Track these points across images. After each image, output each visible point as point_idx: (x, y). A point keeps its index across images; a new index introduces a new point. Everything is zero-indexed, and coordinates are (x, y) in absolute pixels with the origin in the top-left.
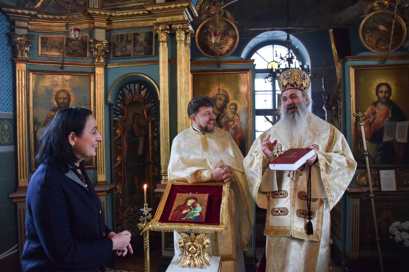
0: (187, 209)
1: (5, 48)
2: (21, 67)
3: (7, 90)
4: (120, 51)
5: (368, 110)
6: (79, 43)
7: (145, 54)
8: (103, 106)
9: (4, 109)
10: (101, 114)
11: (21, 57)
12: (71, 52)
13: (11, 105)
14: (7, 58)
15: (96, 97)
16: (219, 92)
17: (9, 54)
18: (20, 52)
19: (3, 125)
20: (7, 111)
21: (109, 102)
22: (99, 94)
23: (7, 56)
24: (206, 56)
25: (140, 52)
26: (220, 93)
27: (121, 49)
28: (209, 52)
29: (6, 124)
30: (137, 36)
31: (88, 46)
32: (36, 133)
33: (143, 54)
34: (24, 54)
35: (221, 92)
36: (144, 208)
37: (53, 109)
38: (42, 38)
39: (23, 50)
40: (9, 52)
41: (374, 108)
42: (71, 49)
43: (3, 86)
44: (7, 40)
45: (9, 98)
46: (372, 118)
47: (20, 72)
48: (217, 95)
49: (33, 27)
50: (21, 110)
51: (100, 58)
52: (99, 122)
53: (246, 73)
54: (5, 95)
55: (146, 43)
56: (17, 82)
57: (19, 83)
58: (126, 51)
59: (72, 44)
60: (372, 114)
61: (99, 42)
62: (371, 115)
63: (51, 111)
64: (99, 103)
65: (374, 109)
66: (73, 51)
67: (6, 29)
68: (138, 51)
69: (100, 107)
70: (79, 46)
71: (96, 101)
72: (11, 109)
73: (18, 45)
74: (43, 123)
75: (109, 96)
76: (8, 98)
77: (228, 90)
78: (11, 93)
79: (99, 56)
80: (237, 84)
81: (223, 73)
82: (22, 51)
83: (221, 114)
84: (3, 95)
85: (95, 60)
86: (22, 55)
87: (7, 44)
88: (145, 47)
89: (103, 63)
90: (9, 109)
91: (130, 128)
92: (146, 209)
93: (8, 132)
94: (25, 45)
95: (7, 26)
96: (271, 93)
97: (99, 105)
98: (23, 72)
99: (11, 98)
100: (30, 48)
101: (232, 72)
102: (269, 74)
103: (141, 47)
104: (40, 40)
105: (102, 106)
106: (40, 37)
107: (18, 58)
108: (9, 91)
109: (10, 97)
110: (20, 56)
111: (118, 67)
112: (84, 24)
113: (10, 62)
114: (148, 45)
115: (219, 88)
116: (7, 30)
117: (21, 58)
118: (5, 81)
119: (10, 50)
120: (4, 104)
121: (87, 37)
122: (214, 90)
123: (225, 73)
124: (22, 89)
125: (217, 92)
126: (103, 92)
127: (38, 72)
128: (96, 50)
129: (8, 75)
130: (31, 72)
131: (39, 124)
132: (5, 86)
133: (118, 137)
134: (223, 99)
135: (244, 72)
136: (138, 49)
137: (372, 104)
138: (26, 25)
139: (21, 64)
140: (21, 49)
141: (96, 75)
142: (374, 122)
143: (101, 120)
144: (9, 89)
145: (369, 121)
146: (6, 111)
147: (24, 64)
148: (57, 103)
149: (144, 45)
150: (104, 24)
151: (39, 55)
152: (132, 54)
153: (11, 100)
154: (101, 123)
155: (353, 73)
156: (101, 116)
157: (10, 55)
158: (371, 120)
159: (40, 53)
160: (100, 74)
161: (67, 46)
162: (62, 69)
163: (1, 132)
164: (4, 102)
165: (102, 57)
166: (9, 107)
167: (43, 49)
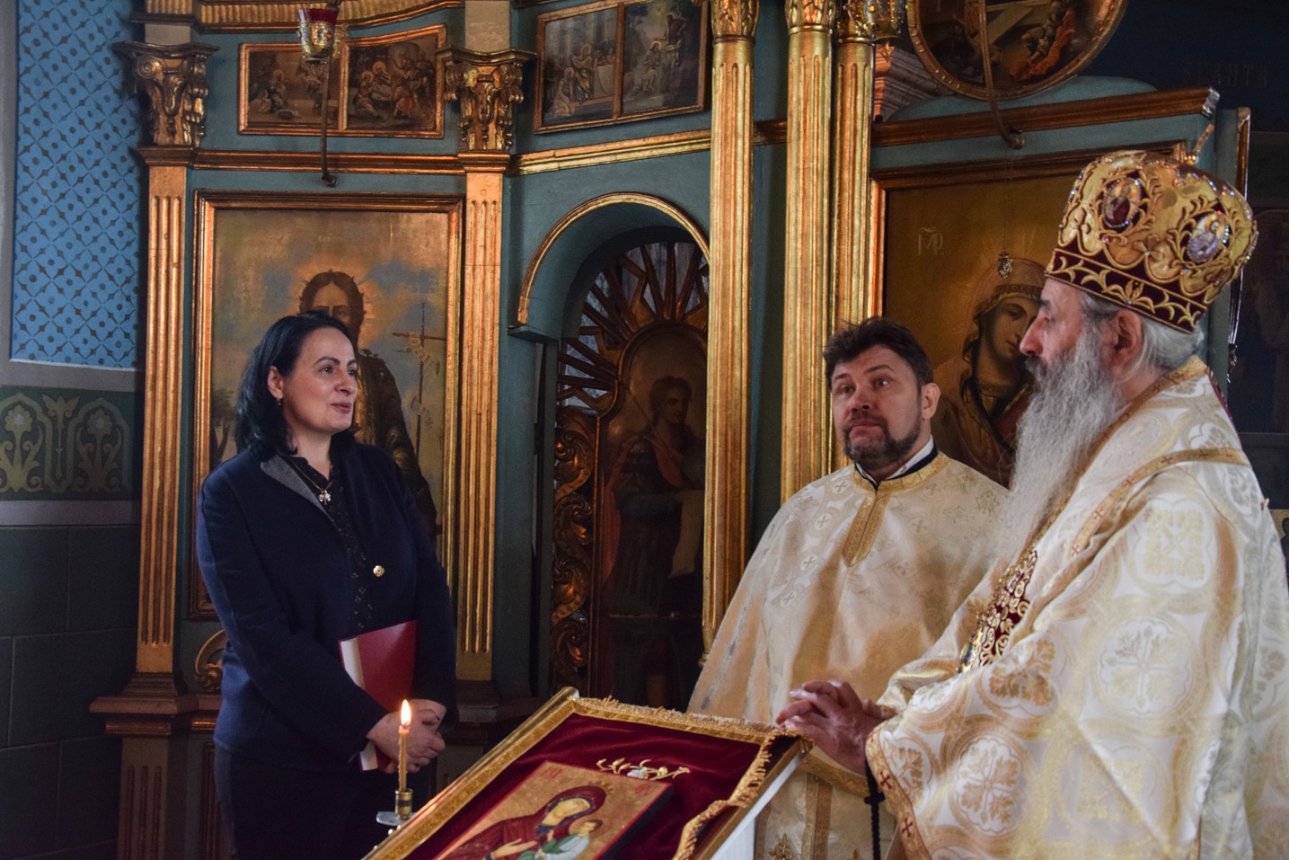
0: (526, 840)
1: (108, 108)
2: (170, 180)
3: (111, 278)
4: (568, 95)
6: (405, 68)
7: (667, 104)
8: (492, 347)
9: (93, 352)
10: (486, 379)
11: (168, 140)
12: (370, 108)
13: (127, 335)
14: (115, 148)
15: (467, 303)
16: (1003, 273)
17: (125, 129)
18: (162, 118)
19: (87, 417)
20: (108, 359)
21: (523, 329)
22: (477, 292)
23: (114, 139)
24: (956, 94)
25: (649, 93)
27: (576, 82)
28: (969, 71)
29: (100, 411)
30: (637, 18)
31: (439, 79)
32: (221, 454)
33: (658, 100)
34: (178, 127)
35: (1019, 275)
36: (397, 807)
38: (254, 57)
39: (176, 112)
40: (124, 122)
42: (370, 95)
43: (95, 259)
44: (116, 73)
45: (120, 307)
47: (164, 204)
49: (220, 12)
50: (161, 358)
51: (486, 131)
52: (474, 418)
54: (103, 295)
55: (672, 47)
56: (153, 244)
57: (158, 249)
58: (592, 90)
59: (376, 76)
61: (480, 57)
64: (476, 331)
66: (376, 104)
67: (116, 26)
68: (641, 89)
69: (483, 348)
70: (404, 82)
71: (467, 324)
72: (126, 354)
73: (158, 91)
75: (525, 301)
76: (114, 310)
78: (129, 289)
79: (484, 124)
82: (172, 115)
83: (1016, 392)
84: (94, 295)
85: (467, 142)
86: (172, 133)
87: (116, 91)
88: (667, 69)
89: (503, 151)
90: (118, 353)
91: (637, 447)
92: (400, 813)
94: (182, 88)
95: (118, 14)
97: (477, 343)
98: (176, 204)
99: (131, 308)
100: (203, 104)
103: (651, 71)
104: (244, 66)
105: (488, 344)
106: (244, 54)
107: (156, 145)
108: (120, 279)
109: (125, 303)
110: (162, 138)
111: (560, 169)
113: (130, 162)
114: (680, 61)
115: (1003, 257)
116: (117, 34)
117: (166, 146)
118: (103, 241)
119: (132, 114)
120: (93, 333)
121: (435, 36)
124: (168, 272)
126: (498, 283)
127: (236, 201)
128: (471, 94)
129: (119, 216)
130: (209, 200)
132: (103, 259)
133: (576, 485)
136: (638, 81)
138: (184, 6)
139: (168, 168)
140: (167, 109)
141: (469, 206)
143: (485, 408)
144: (120, 271)
146: (101, 362)
147: (178, 169)
149: (664, 61)
151: (242, 128)
152: (616, 107)
153: (127, 317)
154: (484, 418)
156: (486, 389)
157: (132, 133)
159: (243, 120)
160: (485, 203)
161: (353, 83)
162: (332, 186)
163: (76, 444)
164: (94, 324)
165: (497, 125)
166: (118, 345)
167: (257, 101)
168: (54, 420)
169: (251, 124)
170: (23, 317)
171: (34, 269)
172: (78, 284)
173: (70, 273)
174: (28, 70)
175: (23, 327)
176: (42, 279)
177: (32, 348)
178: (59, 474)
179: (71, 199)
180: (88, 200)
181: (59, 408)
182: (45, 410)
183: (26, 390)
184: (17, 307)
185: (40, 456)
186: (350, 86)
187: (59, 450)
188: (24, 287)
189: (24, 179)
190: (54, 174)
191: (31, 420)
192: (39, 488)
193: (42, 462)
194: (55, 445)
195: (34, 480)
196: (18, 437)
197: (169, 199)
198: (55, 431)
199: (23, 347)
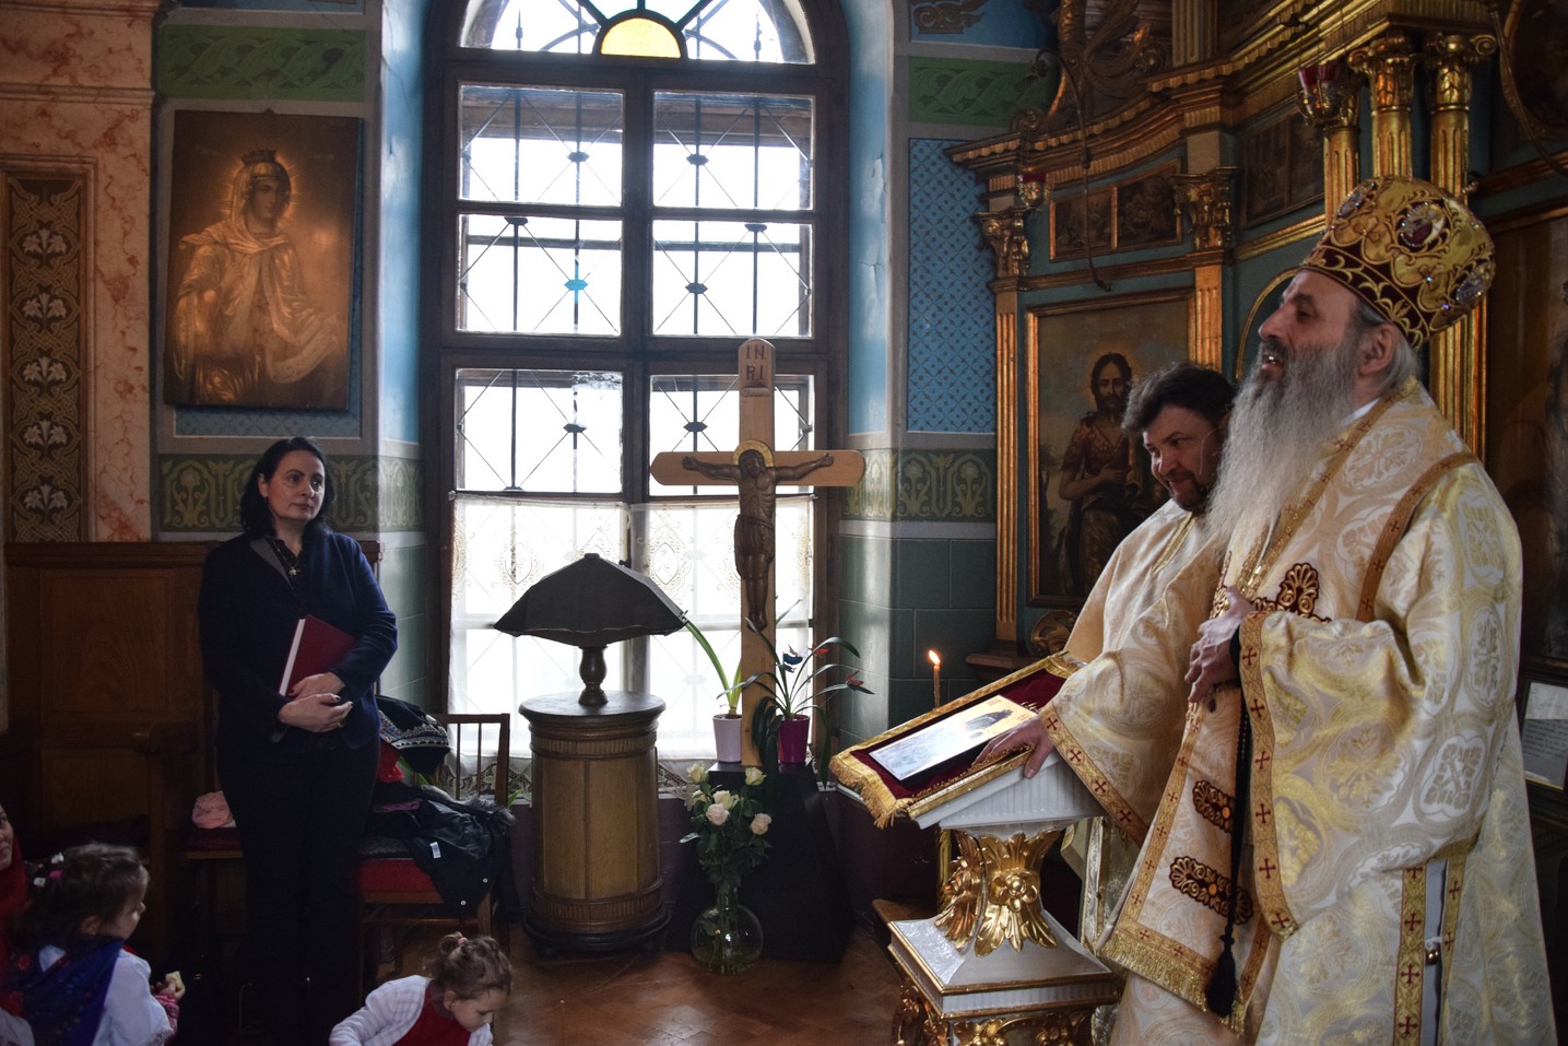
1: (971, 259)
2: (1008, 302)
3: (975, 372)
6: (1154, 196)
9: (964, 423)
11: (1006, 274)
12: (1133, 230)
14: (976, 285)
17: (982, 272)
18: (1001, 260)
19: (960, 467)
20: (974, 427)
27: (1265, 184)
29: (970, 464)
32: (1045, 490)
34: (1010, 264)
37: (1086, 419)
38: (1057, 207)
39: (1008, 254)
40: (982, 266)
42: (1131, 220)
43: (963, 360)
44: (976, 235)
47: (1005, 318)
50: (1005, 424)
51: (1207, 234)
54: (970, 385)
56: (1000, 347)
57: (1002, 350)
58: (1273, 189)
59: (1136, 205)
61: (1198, 178)
63: (1082, 422)
66: (1136, 225)
68: (1301, 182)
70: (1154, 206)
72: (988, 423)
73: (997, 242)
74: (1062, 461)
79: (1207, 226)
82: (1007, 257)
85: (1194, 244)
86: (1006, 269)
89: (1221, 247)
90: (982, 423)
93: (975, 486)
94: (1011, 237)
98: (1011, 316)
103: (1307, 165)
104: (1051, 214)
106: (1052, 206)
107: (999, 279)
110: (1002, 273)
111: (1258, 255)
112: (1164, 129)
113: (987, 293)
116: (974, 209)
117: (1005, 279)
118: (969, 348)
120: (964, 410)
121: (1174, 168)
124: (1008, 364)
126: (1220, 351)
127: (1050, 310)
128: (1196, 206)
129: (979, 330)
130: (1032, 312)
131: (1052, 463)
132: (970, 360)
136: (1299, 176)
138: (1010, 182)
139: (1007, 294)
140: (1003, 253)
141: (1198, 293)
146: (969, 429)
147: (1013, 293)
148: (1097, 399)
149: (1314, 156)
150: (1213, 113)
151: (1052, 258)
152: (1286, 200)
153: (986, 398)
157: (986, 273)
159: (1052, 253)
160: (1209, 290)
161: (1120, 214)
162: (1109, 290)
163: (953, 486)
164: (964, 404)
165: (1216, 228)
166: (982, 417)
167: (1060, 238)
168: (937, 469)
169: (1057, 254)
170: (915, 403)
171: (921, 372)
172: (952, 378)
173: (946, 372)
174: (916, 245)
175: (915, 410)
176: (927, 378)
177: (921, 423)
178: (941, 506)
179: (945, 323)
180: (958, 322)
181: (941, 462)
182: (931, 463)
183: (919, 452)
184: (911, 397)
185: (928, 493)
186: (1119, 215)
187: (942, 489)
188: (915, 384)
189: (914, 314)
190: (933, 309)
191: (921, 470)
192: (929, 514)
193: (930, 498)
194: (938, 485)
195: (924, 509)
196: (913, 481)
197: (1007, 315)
198: (938, 477)
199: (915, 422)
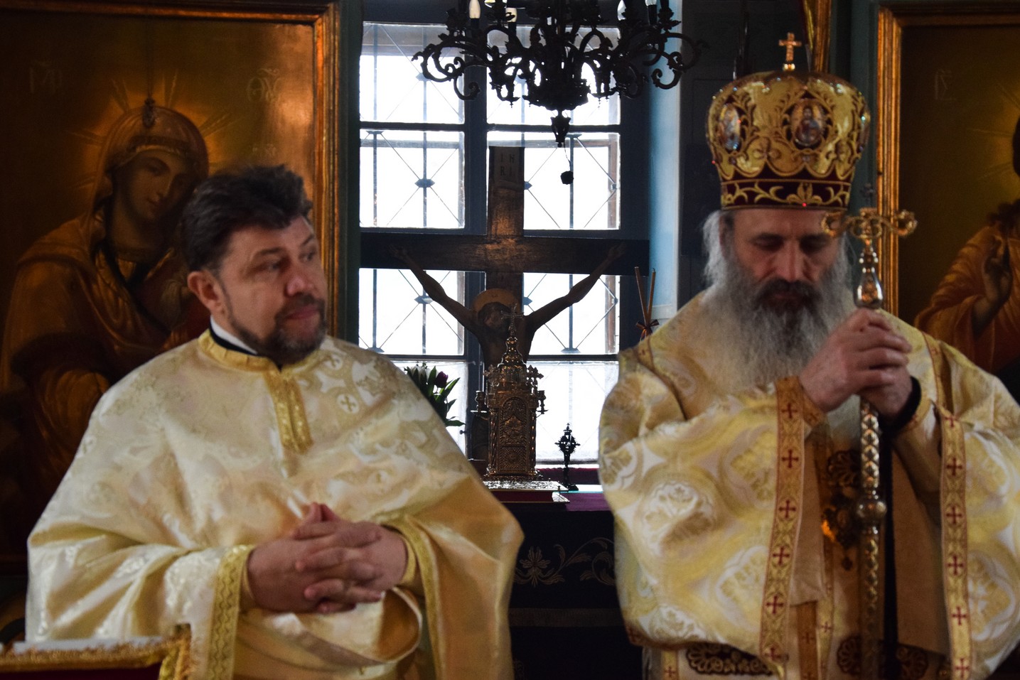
5: (965, 250)
16: (149, 124)
26: (156, 130)
35: (160, 125)
41: (999, 238)
46: (991, 293)
48: (138, 140)
53: (311, 23)
60: (987, 271)
62: (986, 277)
65: (999, 243)
77: (204, 119)
80: (256, 85)
81: (170, 12)
96: (457, 137)
101: (225, 15)
102: (443, 28)
115: (149, 105)
122: (116, 110)
123: (182, 13)
125: (133, 124)
134: (175, 166)
135: (293, 17)
137: (992, 219)
142: (1001, 315)
145: (972, 309)
155: (896, 43)
158: (983, 306)
